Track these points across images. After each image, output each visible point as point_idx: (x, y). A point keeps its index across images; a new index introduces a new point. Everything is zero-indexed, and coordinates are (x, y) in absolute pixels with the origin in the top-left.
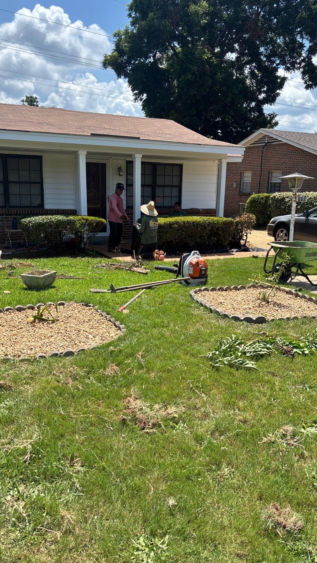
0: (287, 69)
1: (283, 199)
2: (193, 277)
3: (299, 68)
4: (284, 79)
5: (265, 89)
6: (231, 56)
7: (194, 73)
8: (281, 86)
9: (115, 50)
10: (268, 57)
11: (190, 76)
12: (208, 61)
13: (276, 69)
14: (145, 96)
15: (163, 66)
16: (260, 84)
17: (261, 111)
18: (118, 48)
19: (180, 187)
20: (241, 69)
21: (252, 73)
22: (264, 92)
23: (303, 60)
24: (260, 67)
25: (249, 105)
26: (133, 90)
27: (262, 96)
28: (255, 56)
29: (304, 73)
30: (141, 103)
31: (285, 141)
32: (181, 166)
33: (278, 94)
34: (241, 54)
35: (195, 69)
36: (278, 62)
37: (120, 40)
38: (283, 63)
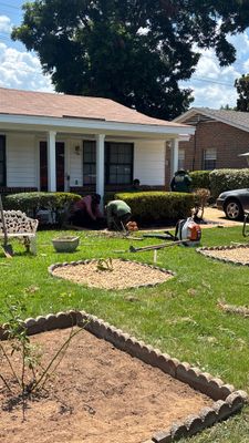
0: (201, 46)
1: (224, 175)
2: (192, 240)
3: (212, 46)
4: (198, 56)
5: (179, 64)
6: (143, 31)
7: (109, 48)
8: (195, 62)
9: (25, 23)
10: (182, 33)
11: (105, 51)
12: (123, 36)
13: (190, 46)
14: (54, 70)
15: (73, 38)
16: (174, 59)
17: (176, 86)
18: (27, 20)
19: (131, 166)
20: (154, 44)
21: (165, 48)
22: (178, 67)
23: (217, 38)
24: (173, 42)
25: (163, 80)
26: (42, 63)
27: (176, 71)
28: (168, 32)
29: (218, 51)
30: (50, 76)
31: (218, 120)
32: (132, 145)
33: (193, 70)
34: (153, 29)
35: (111, 44)
36: (191, 38)
37: (29, 13)
38: (197, 39)
